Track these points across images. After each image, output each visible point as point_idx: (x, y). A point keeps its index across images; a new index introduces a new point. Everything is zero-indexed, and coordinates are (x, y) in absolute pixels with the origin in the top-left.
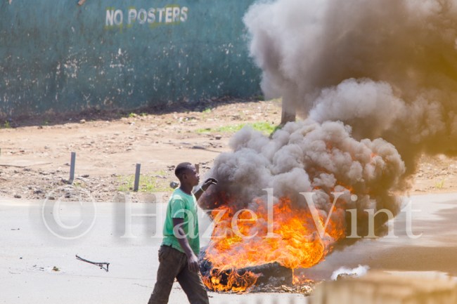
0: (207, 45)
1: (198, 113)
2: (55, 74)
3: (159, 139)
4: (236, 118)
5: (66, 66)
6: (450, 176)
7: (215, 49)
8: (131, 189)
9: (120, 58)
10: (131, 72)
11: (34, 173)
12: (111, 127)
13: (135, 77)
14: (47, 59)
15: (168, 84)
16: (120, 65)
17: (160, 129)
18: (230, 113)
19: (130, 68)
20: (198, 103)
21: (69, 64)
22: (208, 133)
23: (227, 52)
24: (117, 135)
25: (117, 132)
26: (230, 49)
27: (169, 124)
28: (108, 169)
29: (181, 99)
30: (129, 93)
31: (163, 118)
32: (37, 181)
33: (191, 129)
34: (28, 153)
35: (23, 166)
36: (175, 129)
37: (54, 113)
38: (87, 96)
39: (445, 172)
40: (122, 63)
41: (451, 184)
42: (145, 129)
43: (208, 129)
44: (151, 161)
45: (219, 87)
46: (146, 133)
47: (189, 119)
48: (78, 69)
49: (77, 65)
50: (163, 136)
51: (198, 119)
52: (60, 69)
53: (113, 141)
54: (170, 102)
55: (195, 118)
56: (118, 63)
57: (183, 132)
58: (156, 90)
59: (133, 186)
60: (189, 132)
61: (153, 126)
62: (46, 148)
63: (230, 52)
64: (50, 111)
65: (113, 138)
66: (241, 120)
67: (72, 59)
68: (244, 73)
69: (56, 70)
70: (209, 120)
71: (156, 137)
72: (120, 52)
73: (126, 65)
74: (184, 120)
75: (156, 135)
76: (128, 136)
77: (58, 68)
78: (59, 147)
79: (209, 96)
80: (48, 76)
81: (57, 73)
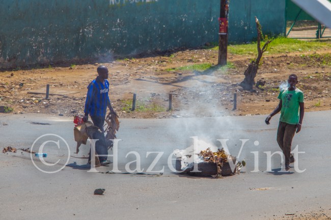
0: (171, 16)
1: (167, 58)
2: (79, 35)
3: (144, 75)
4: (190, 61)
5: (86, 30)
6: (324, 98)
7: (176, 18)
8: (130, 109)
9: (119, 24)
10: (125, 33)
11: (70, 99)
12: (114, 67)
13: (128, 36)
14: (74, 26)
15: (148, 40)
16: (118, 29)
17: (144, 69)
18: (186, 58)
19: (125, 30)
20: (166, 51)
21: (87, 29)
22: (174, 71)
23: (184, 20)
24: (118, 73)
25: (118, 71)
26: (185, 17)
27: (150, 65)
28: (115, 96)
29: (156, 49)
30: (124, 46)
31: (145, 61)
32: (73, 105)
33: (163, 68)
34: (65, 86)
35: (63, 94)
36: (153, 68)
37: (79, 59)
38: (99, 48)
39: (320, 95)
40: (120, 27)
41: (324, 104)
42: (135, 69)
43: (174, 69)
44: (141, 90)
45: (179, 41)
46: (136, 71)
47: (162, 62)
48: (93, 32)
49: (93, 29)
50: (146, 74)
51: (167, 62)
52: (82, 32)
53: (116, 77)
54: (149, 51)
55: (165, 62)
56: (117, 28)
57: (158, 70)
58: (141, 43)
59: (131, 107)
60: (162, 70)
61: (140, 66)
62: (75, 82)
63: (185, 20)
64: (76, 58)
65: (116, 75)
66: (193, 62)
67: (89, 26)
68: (194, 32)
69: (80, 33)
70: (174, 62)
71: (142, 74)
72: (118, 21)
73: (122, 29)
74: (158, 62)
75: (142, 73)
76: (125, 73)
77: (81, 31)
78: (83, 82)
79: (173, 47)
80: (75, 36)
81: (81, 34)
